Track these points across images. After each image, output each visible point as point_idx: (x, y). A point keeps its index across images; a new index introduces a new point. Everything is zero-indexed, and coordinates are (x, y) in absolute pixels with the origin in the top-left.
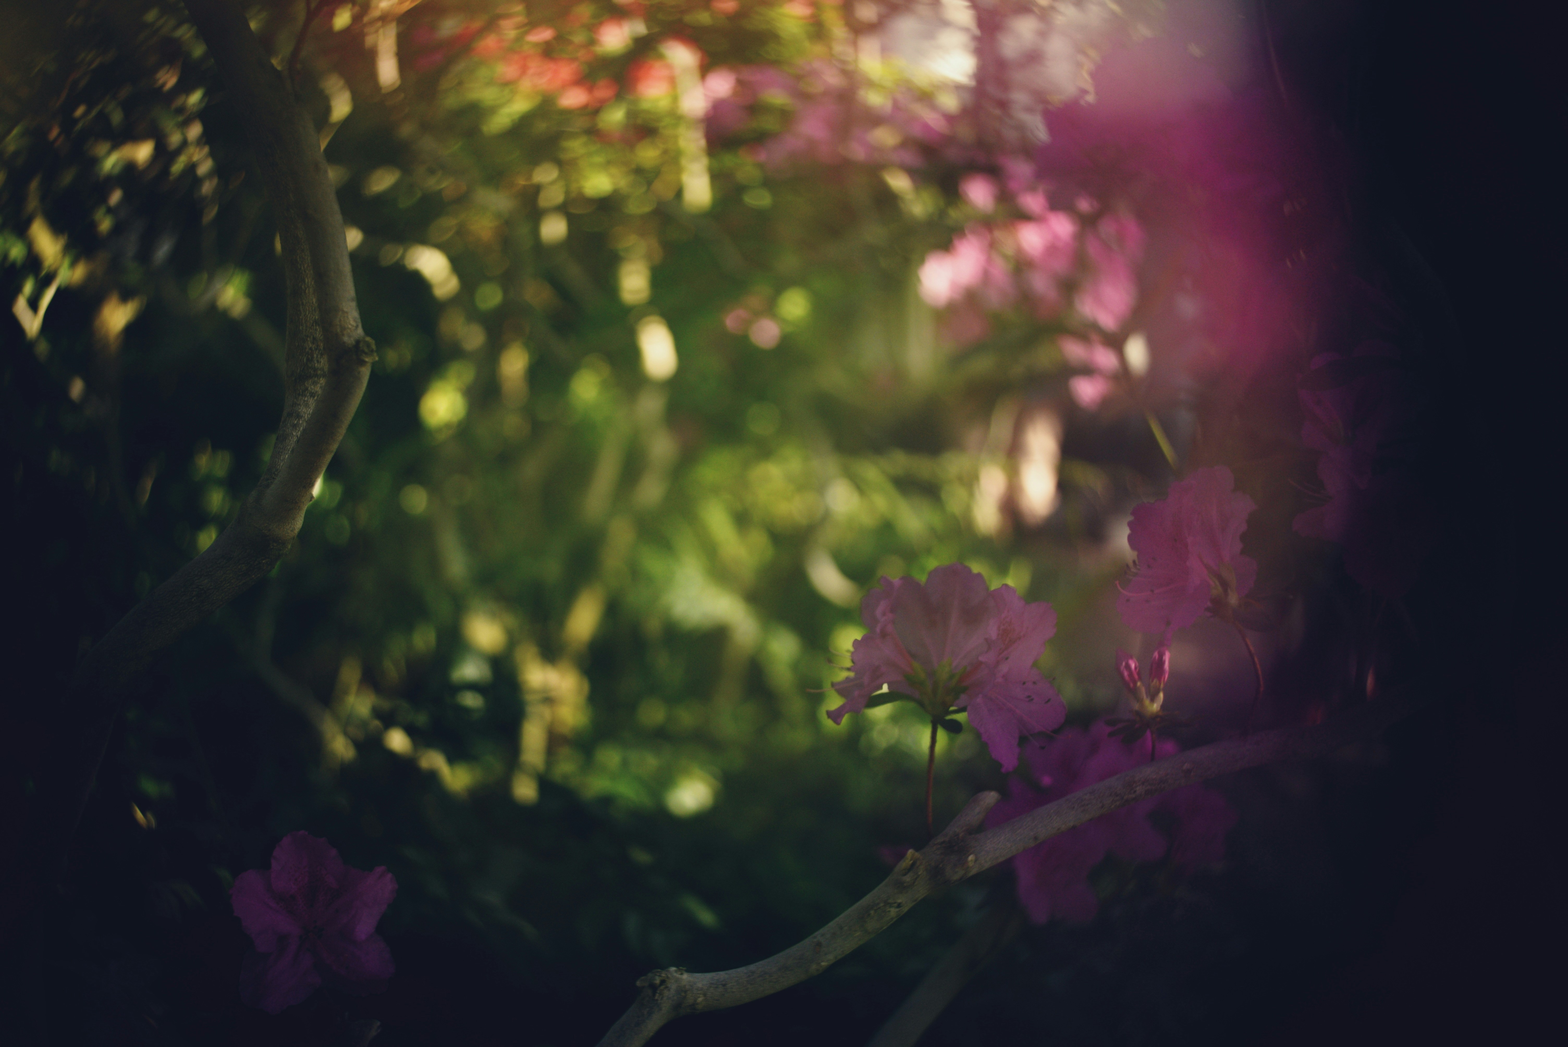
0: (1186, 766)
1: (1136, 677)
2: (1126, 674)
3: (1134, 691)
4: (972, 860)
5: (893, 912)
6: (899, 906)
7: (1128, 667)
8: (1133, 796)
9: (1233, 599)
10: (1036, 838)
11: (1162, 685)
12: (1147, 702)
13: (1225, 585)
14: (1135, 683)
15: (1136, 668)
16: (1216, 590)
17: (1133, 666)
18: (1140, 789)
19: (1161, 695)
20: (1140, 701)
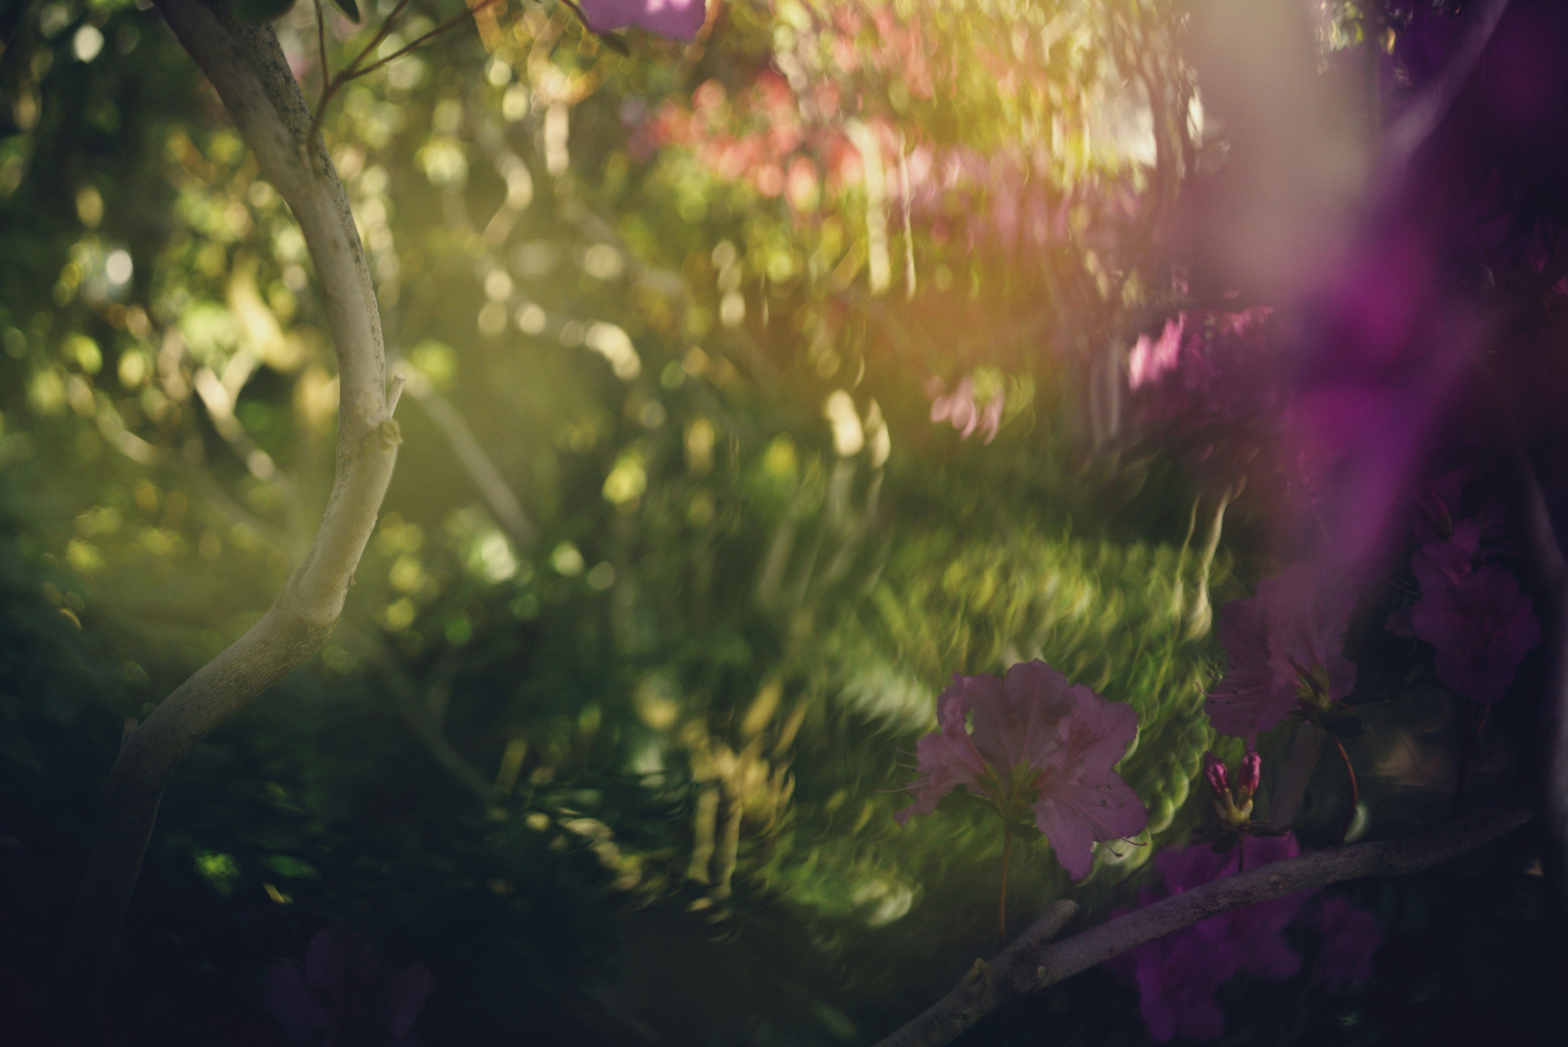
0: (1274, 878)
1: (1224, 783)
2: (1213, 779)
3: (1222, 798)
4: (1041, 972)
5: (959, 1023)
6: (965, 1017)
7: (1216, 772)
8: (1215, 908)
9: (1325, 703)
10: (1111, 950)
11: (1251, 793)
12: (1234, 809)
13: (1317, 688)
14: (1222, 788)
15: (1225, 772)
16: (1306, 692)
17: (1221, 771)
18: (1223, 902)
19: (1251, 802)
20: (1227, 807)
